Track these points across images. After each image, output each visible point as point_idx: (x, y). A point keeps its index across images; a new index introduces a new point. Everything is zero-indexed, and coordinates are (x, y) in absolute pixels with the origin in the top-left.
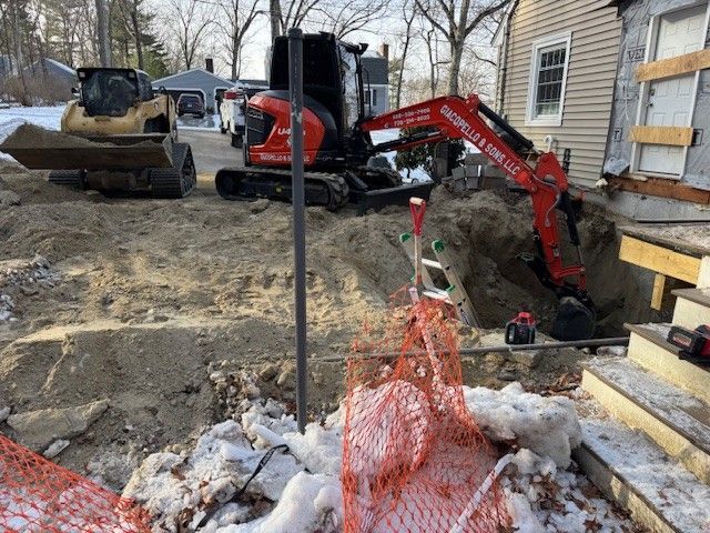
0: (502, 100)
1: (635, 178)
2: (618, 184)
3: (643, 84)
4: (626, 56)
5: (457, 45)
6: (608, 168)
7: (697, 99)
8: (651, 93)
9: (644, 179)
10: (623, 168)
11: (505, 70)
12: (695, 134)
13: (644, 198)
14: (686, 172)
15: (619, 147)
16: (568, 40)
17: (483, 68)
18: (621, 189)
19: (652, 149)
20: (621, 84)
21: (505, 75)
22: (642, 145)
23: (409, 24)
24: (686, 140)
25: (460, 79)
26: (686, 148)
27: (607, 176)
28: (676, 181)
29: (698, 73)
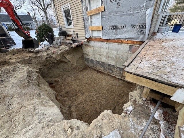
0: (59, 23)
1: (92, 38)
2: (89, 40)
3: (89, 16)
4: (84, 9)
5: (45, 12)
6: (87, 36)
7: (102, 19)
8: (91, 18)
9: (94, 38)
10: (90, 36)
11: (57, 15)
12: (103, 27)
13: (95, 42)
14: (102, 36)
15: (87, 32)
16: (69, 6)
17: (53, 17)
18: (90, 41)
19: (94, 31)
20: (84, 17)
21: (57, 16)
22: (92, 31)
23: (33, 8)
24: (101, 29)
25: (49, 20)
26: (101, 31)
27: (87, 38)
28: (101, 38)
29: (101, 13)
